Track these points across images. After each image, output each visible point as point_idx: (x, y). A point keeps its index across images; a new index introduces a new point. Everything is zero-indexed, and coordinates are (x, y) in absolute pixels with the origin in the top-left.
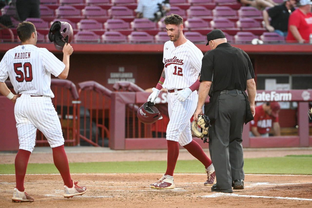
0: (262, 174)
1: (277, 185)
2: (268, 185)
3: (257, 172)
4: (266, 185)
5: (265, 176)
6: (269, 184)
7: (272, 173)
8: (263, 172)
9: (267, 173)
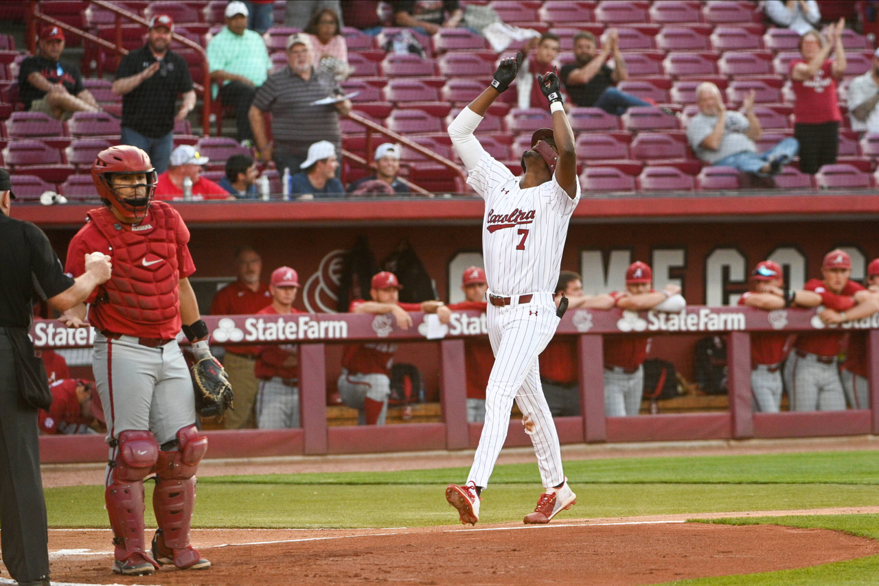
0: (71, 527)
1: (108, 555)
2: (87, 556)
3: (59, 524)
4: (83, 555)
5: (78, 533)
6: (89, 552)
7: (96, 524)
8: (74, 524)
9: (84, 524)
